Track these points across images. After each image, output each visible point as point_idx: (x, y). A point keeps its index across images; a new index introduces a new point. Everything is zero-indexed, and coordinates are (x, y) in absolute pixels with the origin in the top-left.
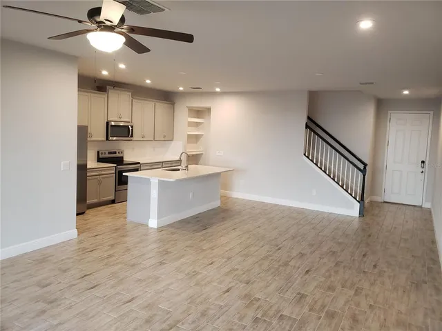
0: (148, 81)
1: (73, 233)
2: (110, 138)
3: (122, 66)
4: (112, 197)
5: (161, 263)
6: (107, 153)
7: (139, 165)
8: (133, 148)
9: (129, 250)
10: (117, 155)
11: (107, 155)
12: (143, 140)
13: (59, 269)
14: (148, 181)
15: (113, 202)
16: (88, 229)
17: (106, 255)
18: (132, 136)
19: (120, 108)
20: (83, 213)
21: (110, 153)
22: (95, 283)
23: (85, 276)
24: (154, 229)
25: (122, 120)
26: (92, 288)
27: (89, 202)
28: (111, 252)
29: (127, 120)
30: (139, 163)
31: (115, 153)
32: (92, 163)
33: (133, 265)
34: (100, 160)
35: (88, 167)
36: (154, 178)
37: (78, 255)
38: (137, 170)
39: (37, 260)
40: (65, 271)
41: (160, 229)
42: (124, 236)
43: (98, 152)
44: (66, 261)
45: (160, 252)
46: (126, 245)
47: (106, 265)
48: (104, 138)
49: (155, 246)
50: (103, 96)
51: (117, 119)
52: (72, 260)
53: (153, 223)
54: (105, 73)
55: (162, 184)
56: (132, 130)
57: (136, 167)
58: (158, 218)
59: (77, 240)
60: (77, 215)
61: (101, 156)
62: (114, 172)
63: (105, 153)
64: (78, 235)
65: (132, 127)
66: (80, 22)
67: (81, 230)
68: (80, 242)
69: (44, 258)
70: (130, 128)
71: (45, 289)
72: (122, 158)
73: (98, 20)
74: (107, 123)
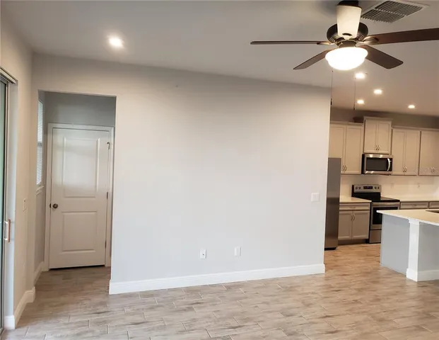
0: (412, 107)
1: (320, 268)
2: (367, 172)
3: (378, 92)
4: (366, 236)
5: (419, 328)
6: (362, 188)
7: (399, 203)
8: (392, 184)
9: (379, 300)
10: (374, 190)
11: (363, 190)
12: (405, 174)
13: (303, 302)
14: (406, 223)
15: (367, 241)
16: (336, 266)
17: (351, 298)
18: (391, 170)
19: (378, 140)
20: (334, 249)
21: (365, 188)
22: (336, 327)
23: (327, 316)
24: (415, 282)
25: (380, 152)
26: (332, 333)
27: (340, 237)
28: (358, 298)
29: (387, 152)
30: (398, 201)
31: (371, 188)
32: (345, 197)
33: (381, 320)
34: (354, 195)
35: (341, 201)
36: (414, 219)
37: (323, 292)
38: (396, 208)
39: (286, 287)
40: (309, 305)
41: (421, 284)
42: (374, 282)
43: (353, 186)
44: (310, 295)
45: (419, 313)
46: (375, 293)
47: (350, 310)
48: (359, 172)
49: (414, 303)
50: (359, 127)
51: (374, 151)
52: (316, 296)
53: (412, 274)
54: (361, 102)
55: (425, 229)
56: (391, 163)
57: (395, 205)
58: (419, 270)
59: (324, 276)
60: (326, 249)
61: (355, 191)
62: (368, 208)
63: (360, 188)
64: (326, 271)
65: (391, 159)
66: (319, 43)
67: (328, 266)
68: (327, 279)
69: (291, 287)
70: (389, 161)
71: (287, 318)
72: (379, 194)
73: (337, 37)
74: (363, 156)
